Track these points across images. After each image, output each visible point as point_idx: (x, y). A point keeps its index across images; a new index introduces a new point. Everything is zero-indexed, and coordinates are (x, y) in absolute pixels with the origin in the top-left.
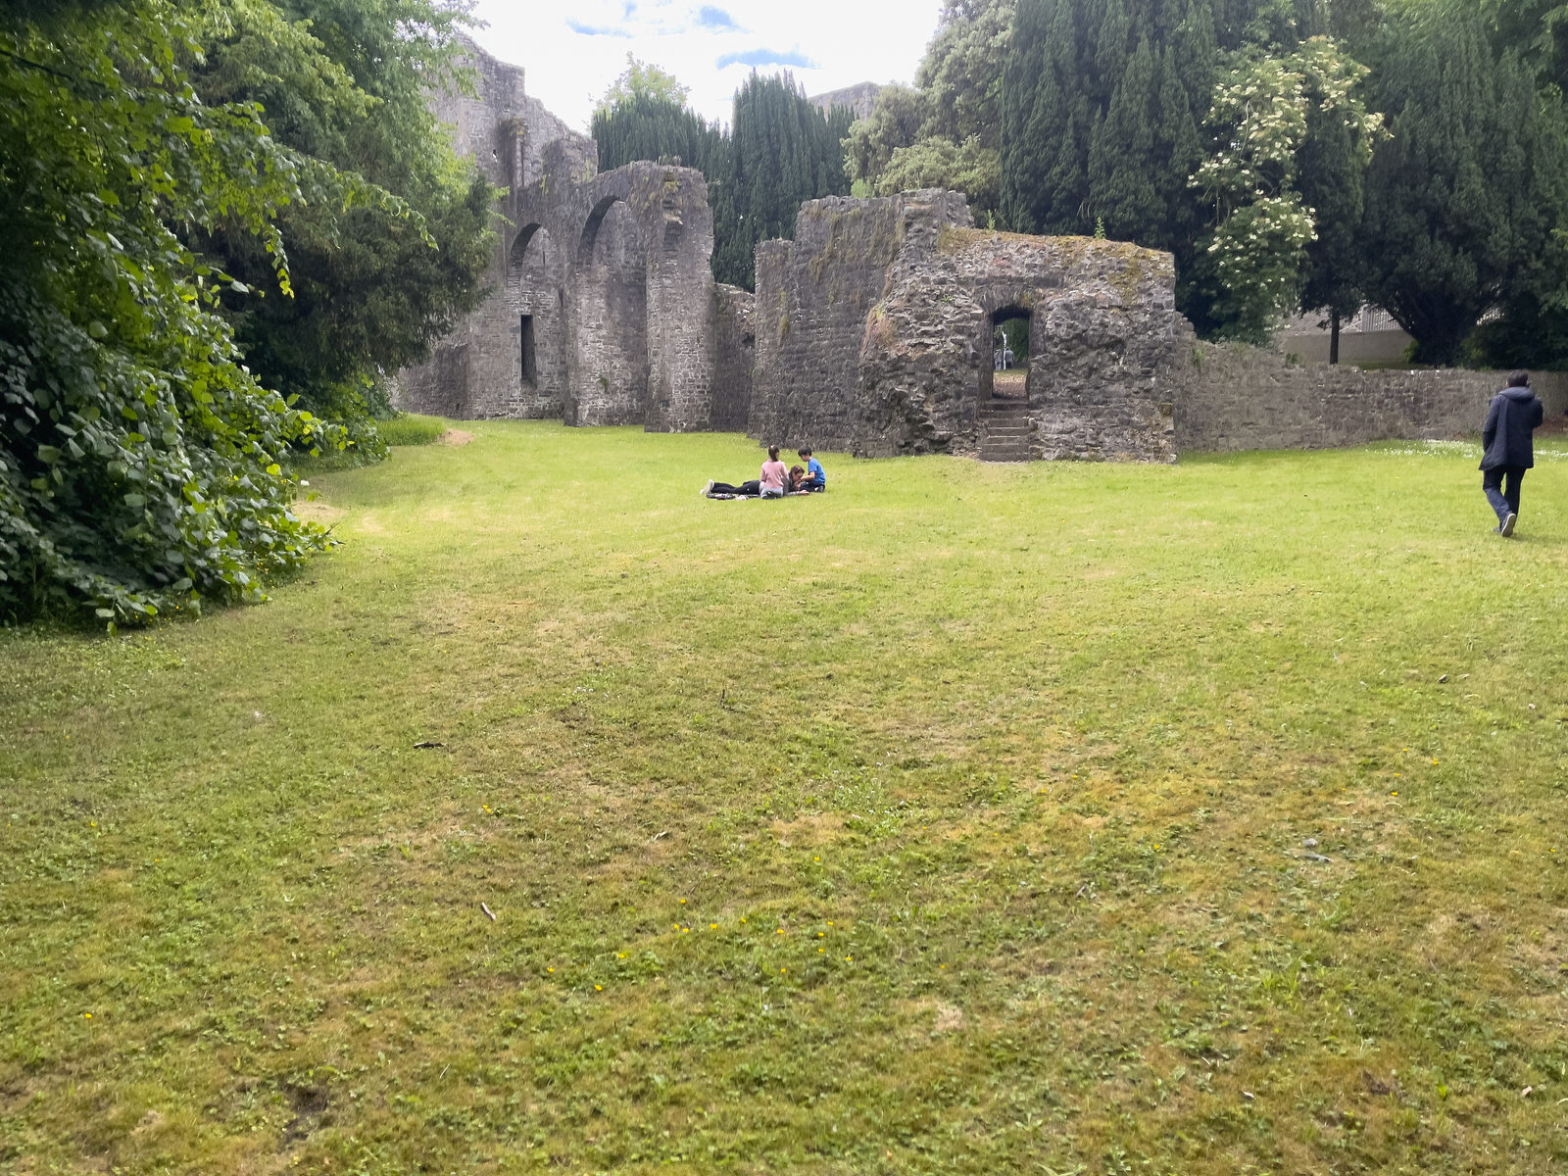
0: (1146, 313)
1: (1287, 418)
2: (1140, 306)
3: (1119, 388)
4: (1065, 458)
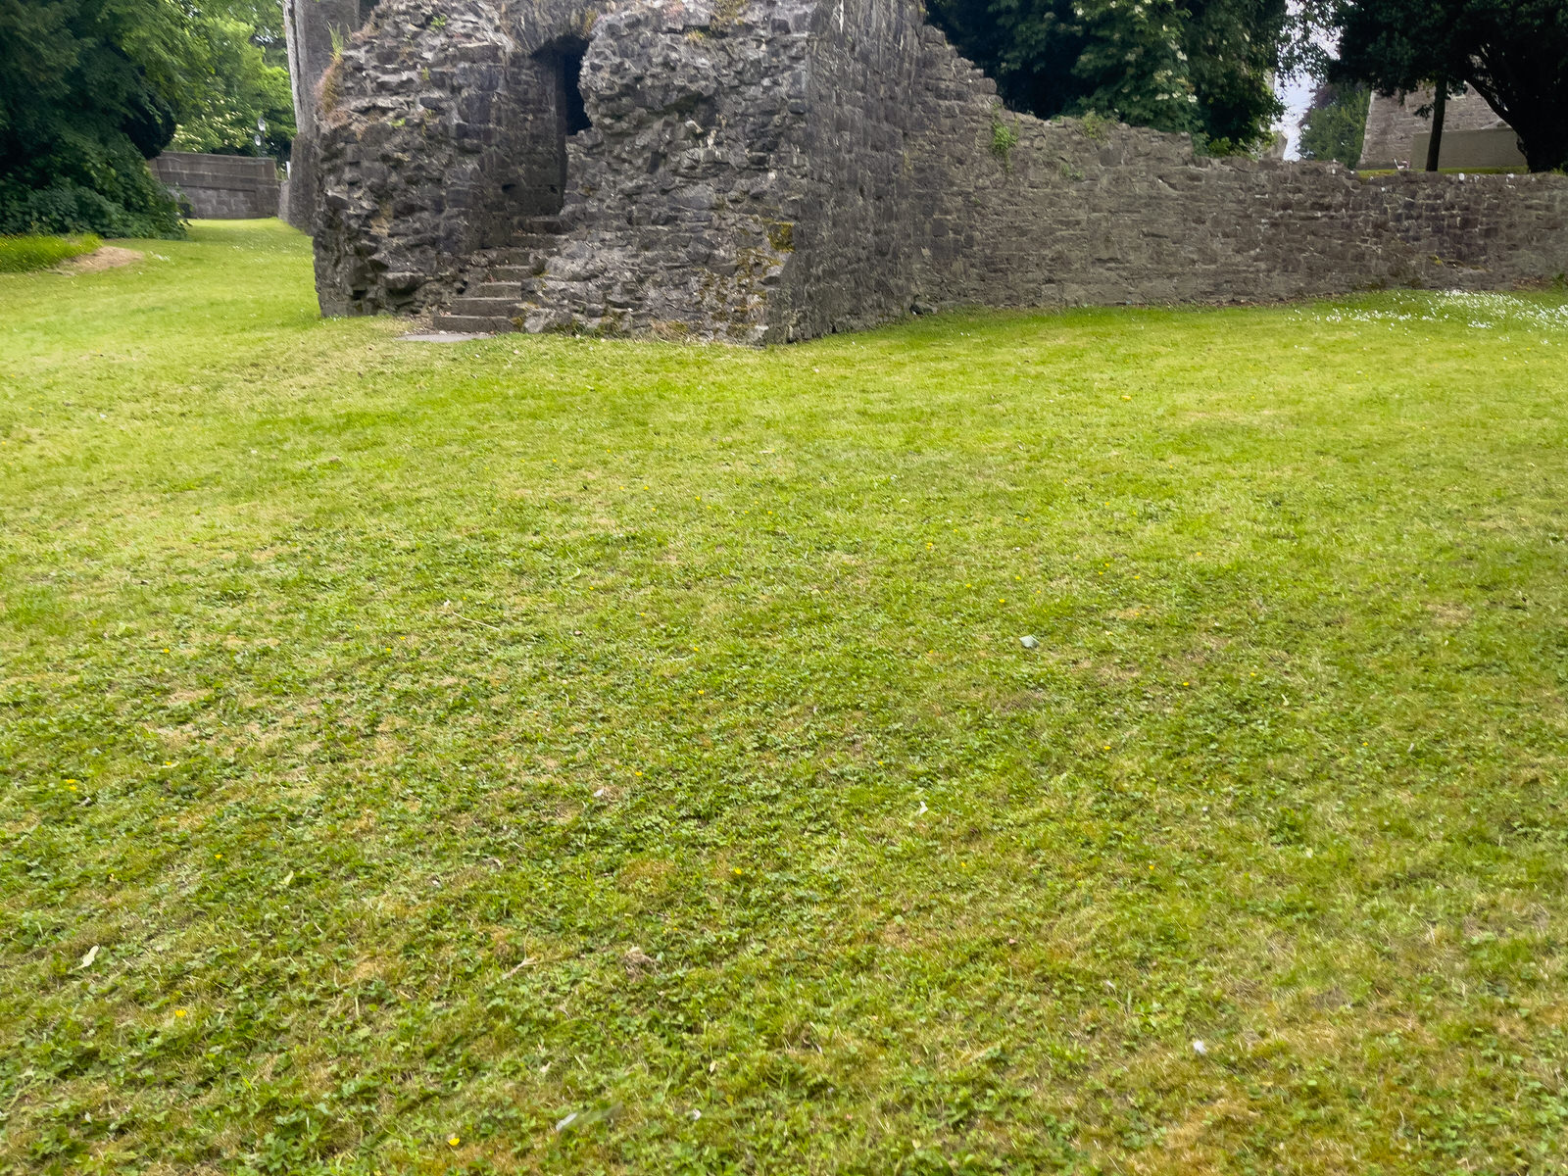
0: (759, 42)
1: (1188, 251)
2: (749, 28)
3: (705, 191)
4: (559, 329)
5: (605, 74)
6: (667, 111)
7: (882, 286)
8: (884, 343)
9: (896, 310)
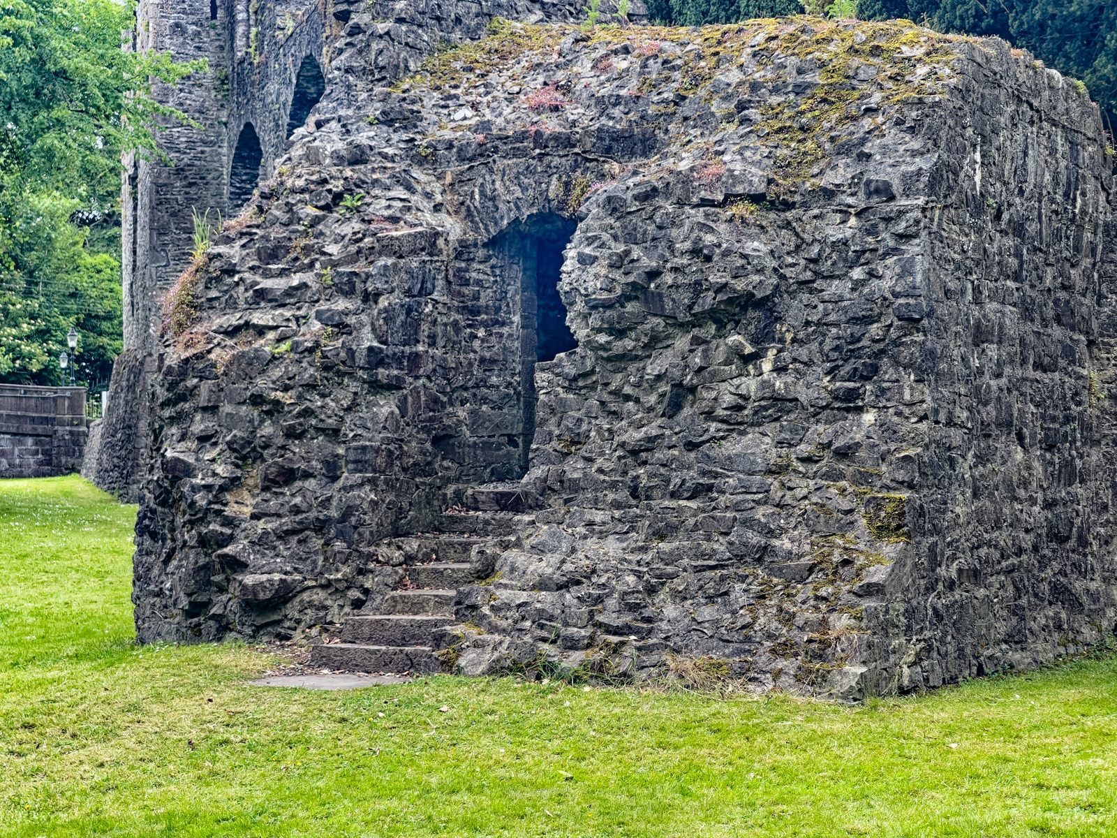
0: (845, 212)
2: (828, 194)
4: (516, 668)
5: (601, 269)
6: (697, 321)
7: (1061, 593)
8: (1070, 694)
9: (1088, 634)
